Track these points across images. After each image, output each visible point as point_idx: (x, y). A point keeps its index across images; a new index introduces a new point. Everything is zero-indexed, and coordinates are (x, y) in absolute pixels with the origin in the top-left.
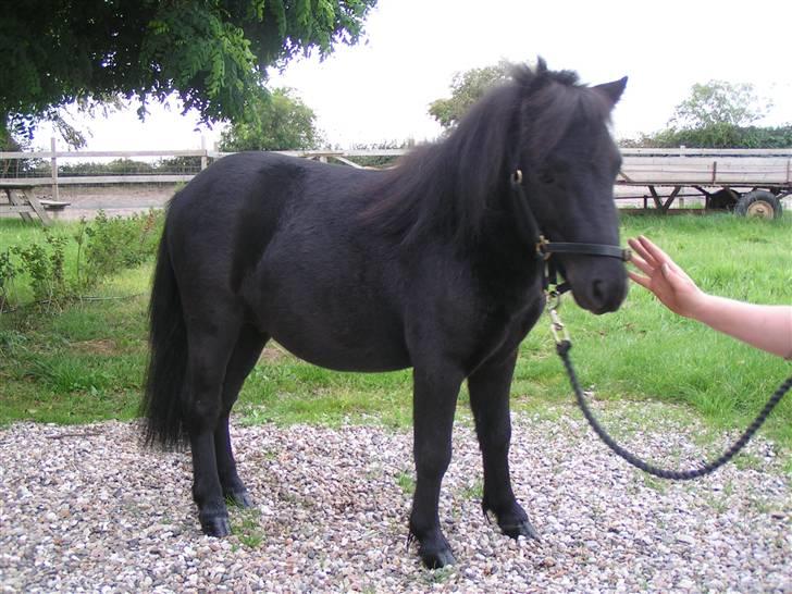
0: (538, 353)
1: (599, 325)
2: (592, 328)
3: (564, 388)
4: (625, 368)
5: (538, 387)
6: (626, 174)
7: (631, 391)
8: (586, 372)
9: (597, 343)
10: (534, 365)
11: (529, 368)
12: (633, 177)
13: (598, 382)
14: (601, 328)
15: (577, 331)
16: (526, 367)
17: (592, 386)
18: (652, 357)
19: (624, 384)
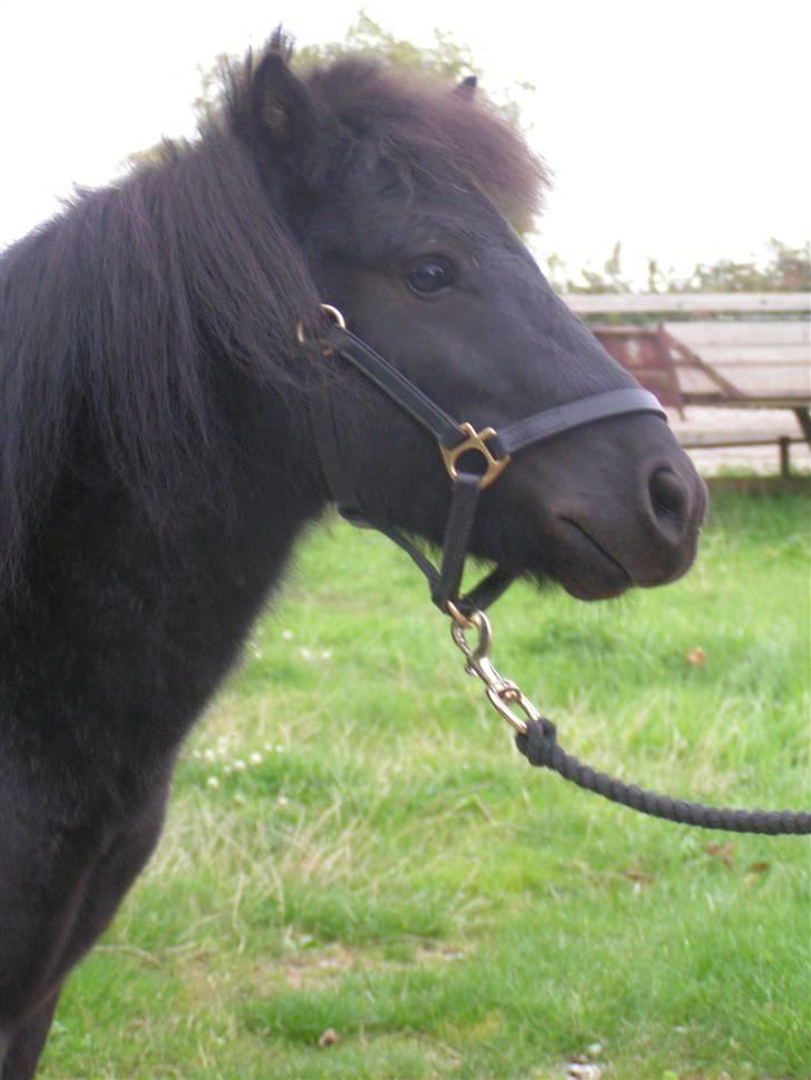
0: (440, 945)
1: (628, 849)
2: (608, 859)
3: (510, 1056)
4: (693, 987)
5: (431, 1055)
6: (725, 373)
7: (710, 1059)
8: (576, 1003)
9: (619, 907)
10: (427, 983)
11: (404, 995)
12: (745, 382)
13: (610, 1034)
14: (633, 858)
15: (561, 869)
16: (396, 991)
17: (595, 1049)
18: (776, 951)
19: (690, 1039)
